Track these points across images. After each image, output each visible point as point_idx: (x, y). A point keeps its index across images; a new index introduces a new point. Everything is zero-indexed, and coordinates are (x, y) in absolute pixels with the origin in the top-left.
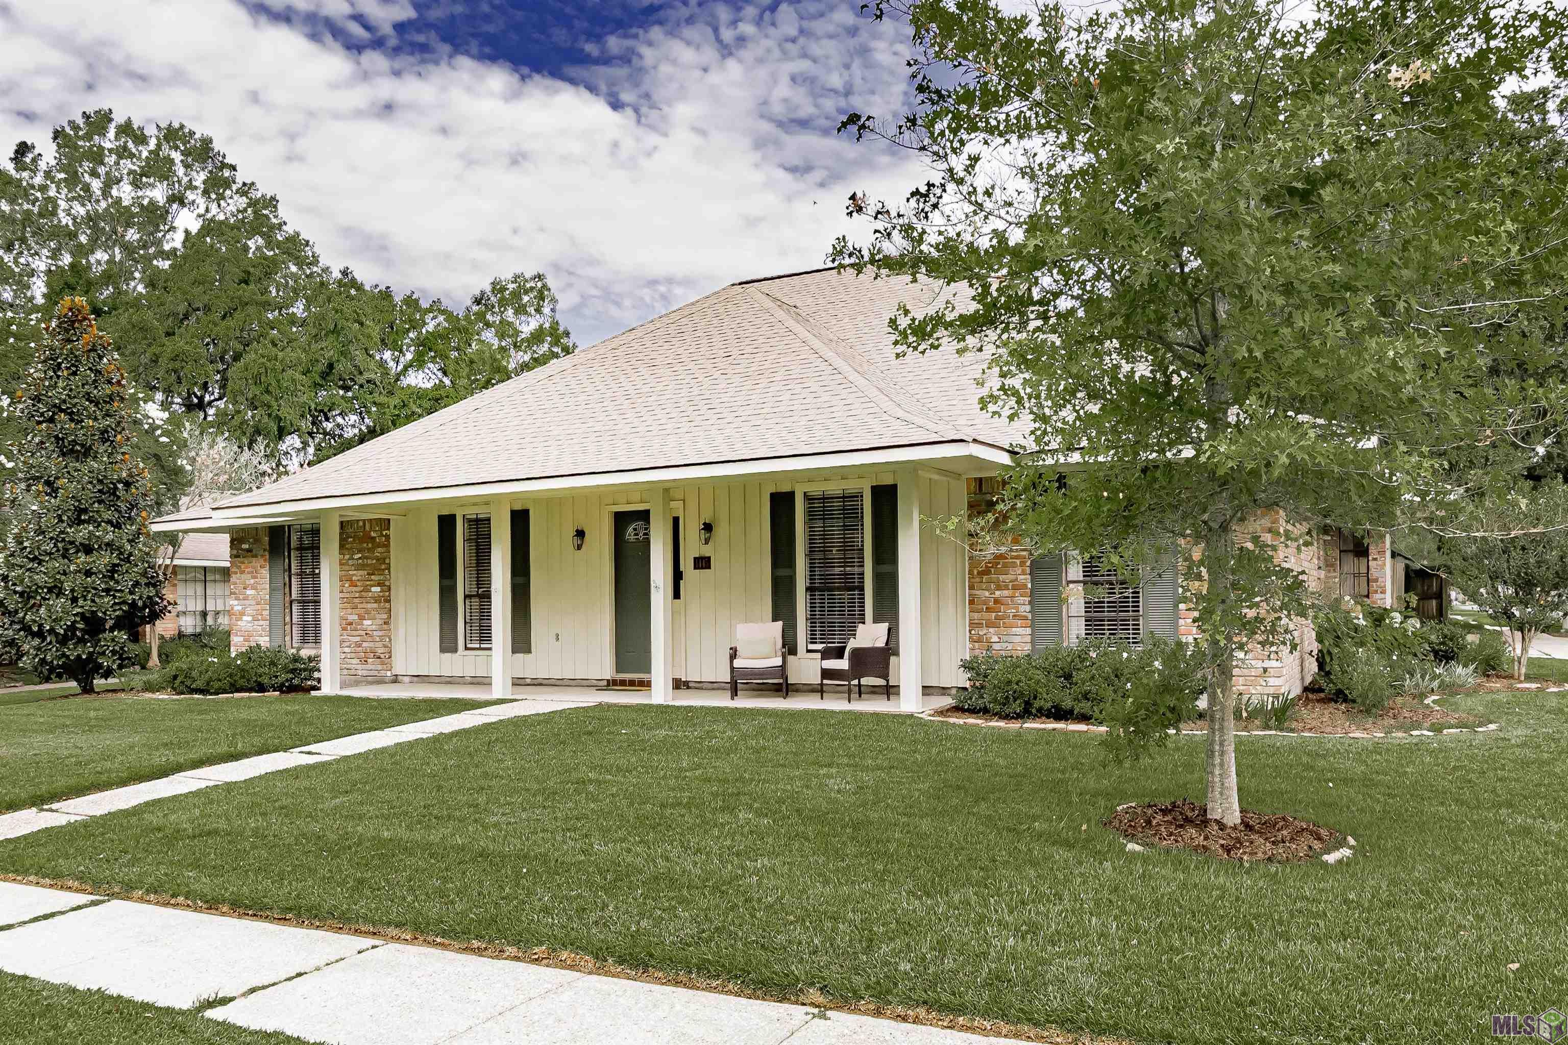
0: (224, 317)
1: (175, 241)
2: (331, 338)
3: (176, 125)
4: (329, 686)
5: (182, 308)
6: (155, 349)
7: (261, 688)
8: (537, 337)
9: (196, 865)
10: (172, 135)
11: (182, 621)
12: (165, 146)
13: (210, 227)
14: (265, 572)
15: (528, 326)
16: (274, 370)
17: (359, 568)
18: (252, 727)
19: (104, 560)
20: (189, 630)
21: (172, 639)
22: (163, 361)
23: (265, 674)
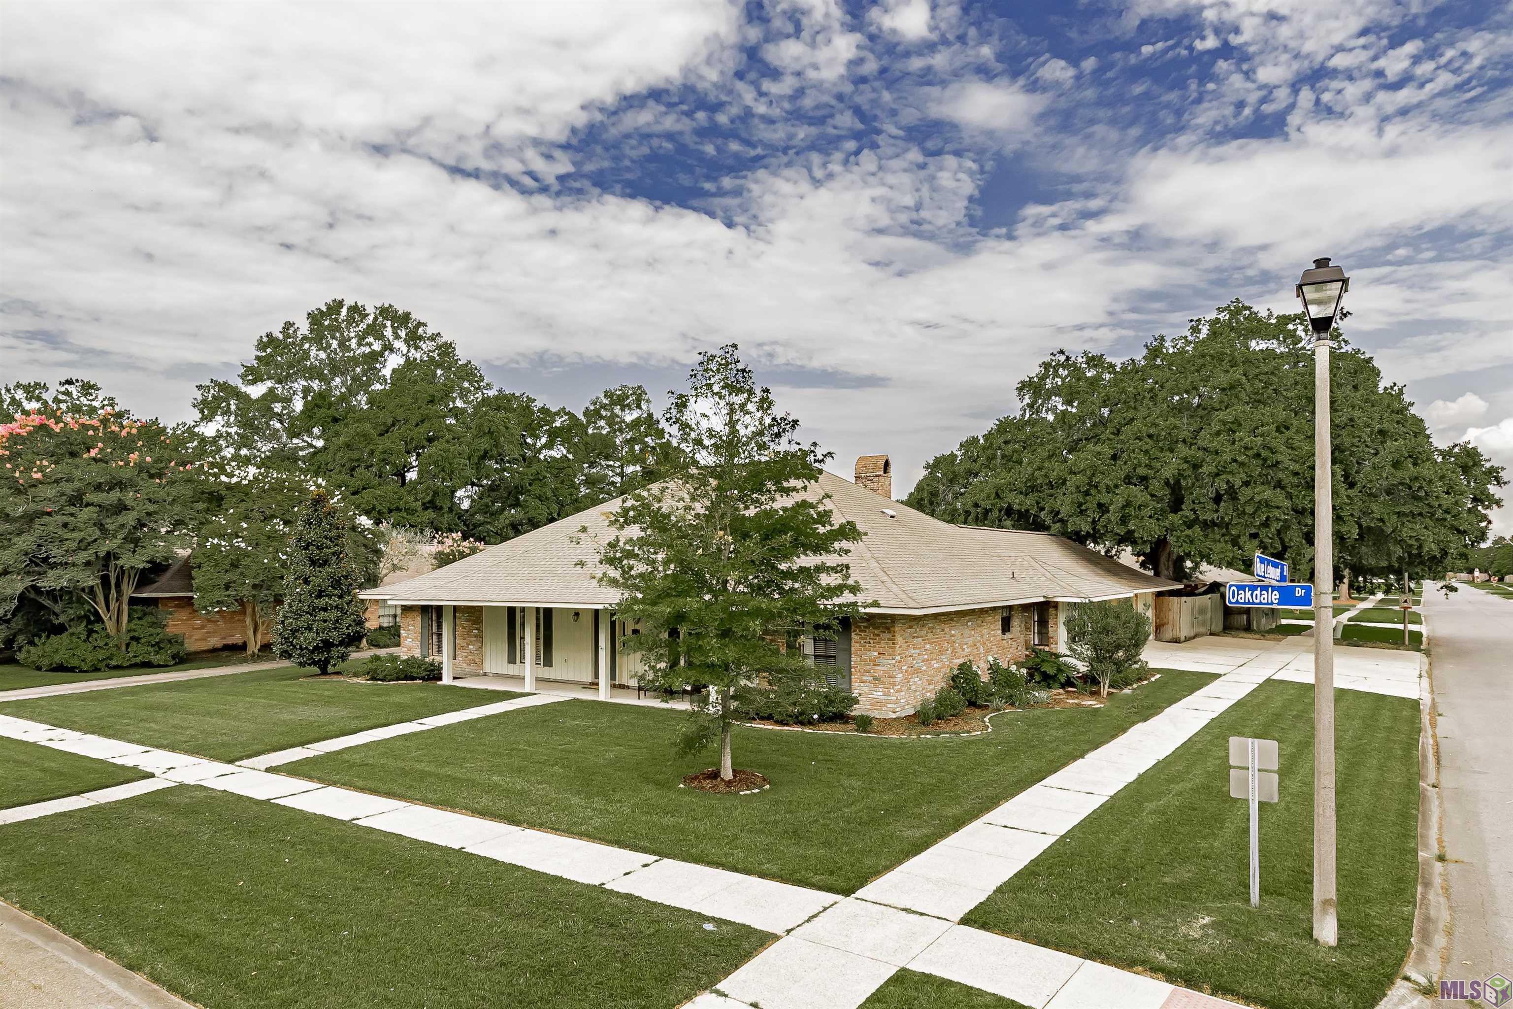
0: (417, 425)
1: (387, 372)
2: (487, 437)
3: (386, 305)
4: (447, 680)
5: (390, 421)
6: (371, 447)
7: (413, 678)
8: (636, 423)
9: (359, 777)
10: (385, 312)
11: (381, 620)
12: (380, 319)
13: (410, 364)
14: (419, 619)
15: (630, 417)
16: (447, 458)
17: (467, 620)
18: (401, 707)
19: (333, 615)
20: (386, 625)
21: (375, 630)
22: (377, 454)
23: (415, 671)
